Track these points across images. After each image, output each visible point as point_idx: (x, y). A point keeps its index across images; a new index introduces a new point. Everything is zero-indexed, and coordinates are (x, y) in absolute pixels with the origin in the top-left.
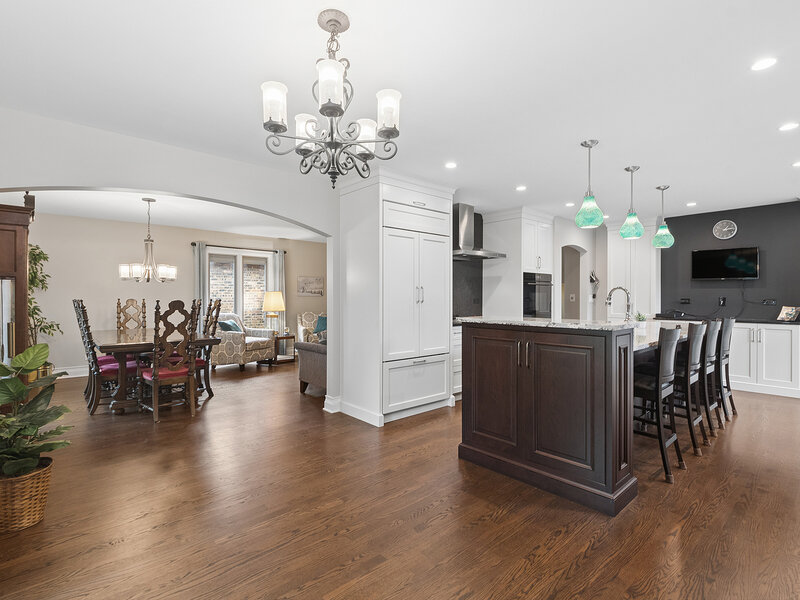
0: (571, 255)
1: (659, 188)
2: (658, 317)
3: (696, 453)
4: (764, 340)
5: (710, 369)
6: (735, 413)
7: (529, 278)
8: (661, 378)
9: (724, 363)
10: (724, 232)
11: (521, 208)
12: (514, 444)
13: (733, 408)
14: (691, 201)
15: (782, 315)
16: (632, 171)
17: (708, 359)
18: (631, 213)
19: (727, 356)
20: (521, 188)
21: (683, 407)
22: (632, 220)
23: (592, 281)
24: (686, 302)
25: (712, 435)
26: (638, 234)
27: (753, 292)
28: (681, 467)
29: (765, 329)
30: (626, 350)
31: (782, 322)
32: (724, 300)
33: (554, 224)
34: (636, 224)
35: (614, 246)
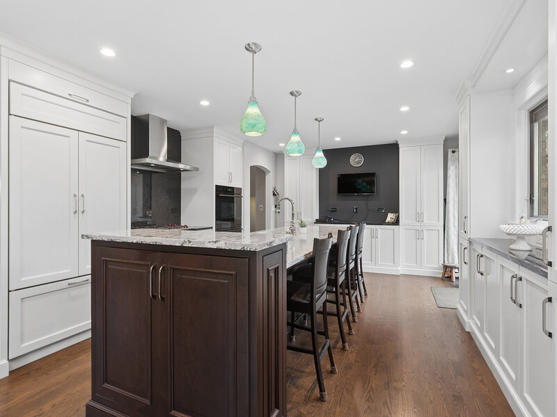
0: (258, 174)
1: (316, 119)
2: (318, 222)
3: (344, 348)
4: (379, 237)
5: (352, 265)
6: (366, 295)
7: (220, 190)
8: (315, 290)
9: (359, 257)
10: (356, 161)
11: (213, 127)
12: (148, 402)
13: (365, 291)
14: (337, 136)
15: (388, 219)
16: (296, 96)
17: (350, 257)
18: (295, 132)
19: (361, 252)
20: (205, 103)
21: (333, 292)
22: (295, 138)
23: (274, 195)
24: (334, 210)
25: (354, 321)
26: (299, 151)
27: (373, 204)
28: (332, 372)
29: (379, 228)
30: (276, 270)
31: (389, 224)
32: (356, 209)
33: (243, 147)
34: (298, 142)
35: (290, 169)
